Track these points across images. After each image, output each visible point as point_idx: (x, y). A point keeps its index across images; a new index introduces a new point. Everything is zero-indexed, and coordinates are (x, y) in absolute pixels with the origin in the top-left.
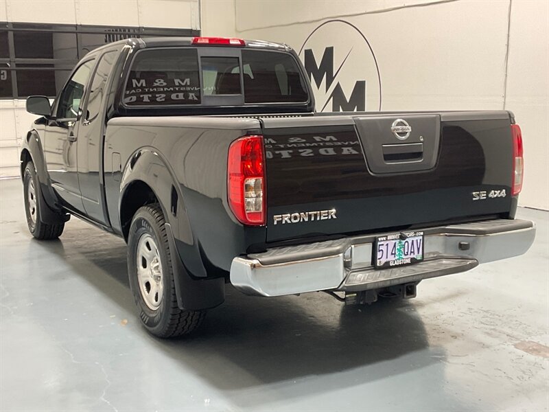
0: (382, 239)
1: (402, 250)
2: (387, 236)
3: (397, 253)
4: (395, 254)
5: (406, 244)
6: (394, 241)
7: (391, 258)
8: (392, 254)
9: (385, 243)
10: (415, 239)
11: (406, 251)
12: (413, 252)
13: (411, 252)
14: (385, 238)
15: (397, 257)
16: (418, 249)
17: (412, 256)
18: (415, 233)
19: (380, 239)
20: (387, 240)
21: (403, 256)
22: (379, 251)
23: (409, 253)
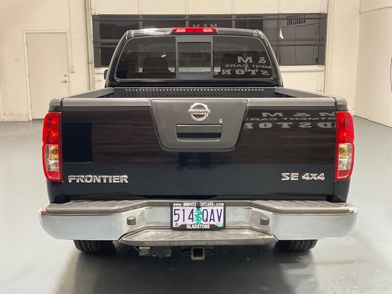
0: (177, 205)
1: (201, 216)
2: (182, 203)
3: (195, 219)
4: (193, 219)
5: (205, 212)
6: (191, 208)
7: (188, 222)
8: (189, 218)
9: (181, 209)
10: (215, 209)
11: (205, 217)
12: (214, 220)
13: (211, 219)
14: (180, 205)
15: (194, 222)
16: (219, 218)
17: (212, 223)
18: (215, 203)
19: (174, 205)
20: (182, 206)
21: (202, 222)
22: (175, 214)
23: (209, 220)
